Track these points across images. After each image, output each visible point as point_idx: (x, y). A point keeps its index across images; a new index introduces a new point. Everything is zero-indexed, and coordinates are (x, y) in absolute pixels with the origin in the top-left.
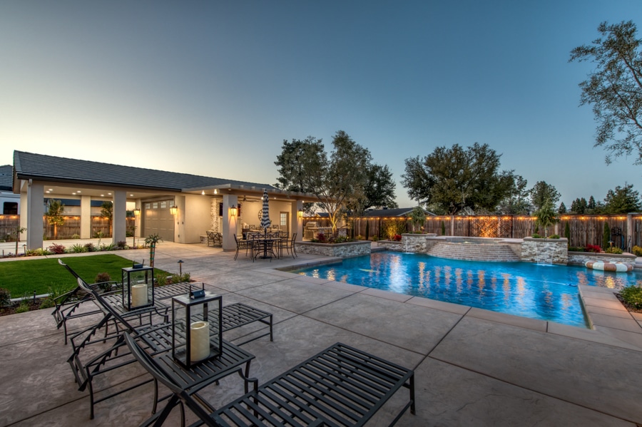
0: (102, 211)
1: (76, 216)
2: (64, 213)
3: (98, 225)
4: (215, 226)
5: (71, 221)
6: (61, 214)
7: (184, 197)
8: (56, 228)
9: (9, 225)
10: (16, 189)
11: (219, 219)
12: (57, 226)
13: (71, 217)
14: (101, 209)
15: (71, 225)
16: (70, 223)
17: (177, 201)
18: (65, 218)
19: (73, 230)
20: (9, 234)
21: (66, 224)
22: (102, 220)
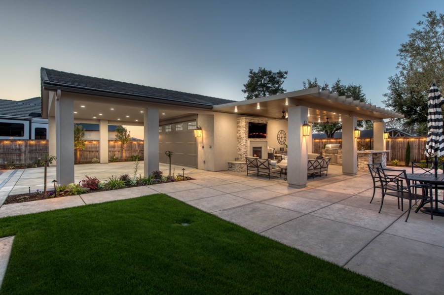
0: (117, 136)
1: (95, 141)
2: (85, 138)
3: (113, 149)
4: (243, 150)
5: (91, 146)
6: (83, 139)
7: (213, 116)
8: (78, 152)
9: (40, 150)
10: (44, 114)
11: (249, 142)
12: (79, 151)
13: (91, 141)
14: (116, 133)
15: (91, 150)
16: (89, 148)
17: (200, 121)
18: (86, 143)
19: (92, 154)
20: (40, 158)
21: (86, 148)
22: (116, 144)
